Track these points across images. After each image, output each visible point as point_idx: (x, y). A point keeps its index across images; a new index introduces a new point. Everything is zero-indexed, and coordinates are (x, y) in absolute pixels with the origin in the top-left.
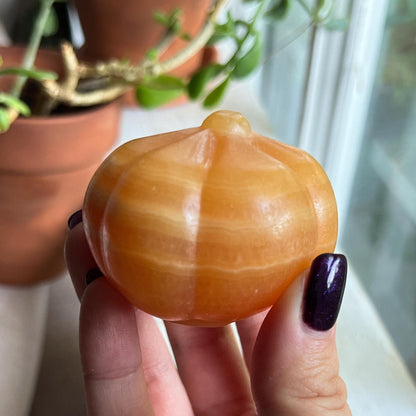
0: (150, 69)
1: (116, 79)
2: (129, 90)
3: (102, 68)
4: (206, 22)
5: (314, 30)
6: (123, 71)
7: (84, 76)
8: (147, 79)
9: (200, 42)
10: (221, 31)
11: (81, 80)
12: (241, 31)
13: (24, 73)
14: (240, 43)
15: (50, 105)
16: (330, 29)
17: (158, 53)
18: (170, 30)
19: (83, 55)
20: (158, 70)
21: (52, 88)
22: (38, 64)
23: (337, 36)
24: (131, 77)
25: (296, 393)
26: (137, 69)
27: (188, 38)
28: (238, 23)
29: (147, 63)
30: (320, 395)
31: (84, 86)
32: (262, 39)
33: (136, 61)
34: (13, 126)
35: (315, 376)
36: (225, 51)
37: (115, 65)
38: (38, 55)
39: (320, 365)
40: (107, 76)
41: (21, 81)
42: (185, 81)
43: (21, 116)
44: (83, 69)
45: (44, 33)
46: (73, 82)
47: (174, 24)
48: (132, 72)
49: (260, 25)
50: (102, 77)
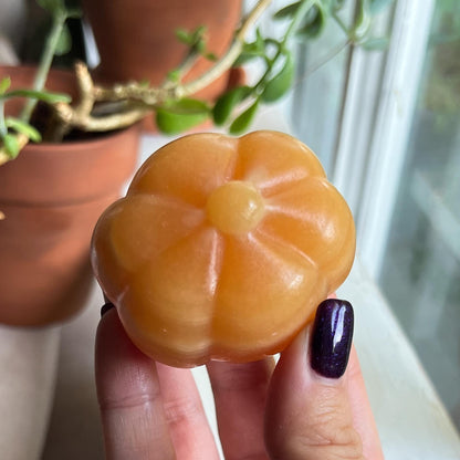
0: (172, 91)
1: (135, 102)
2: (149, 114)
3: (119, 90)
4: (233, 41)
5: (351, 49)
6: (142, 93)
7: (100, 99)
8: (169, 102)
9: (227, 63)
10: (249, 51)
11: (97, 104)
12: (271, 51)
13: (35, 95)
14: (270, 64)
15: (63, 130)
16: (368, 49)
17: (181, 73)
18: (194, 49)
19: (99, 76)
20: (181, 93)
21: (65, 111)
22: (49, 86)
23: (376, 57)
24: (151, 100)
25: (307, 440)
26: (157, 91)
27: (213, 58)
28: (268, 41)
29: (168, 85)
30: (332, 443)
31: (100, 110)
32: (294, 59)
33: (157, 83)
34: (22, 153)
35: (326, 423)
36: (253, 72)
37: (134, 87)
38: (50, 76)
39: (333, 412)
40: (124, 99)
41: (32, 103)
42: (211, 105)
43: (31, 141)
44: (99, 91)
45: (56, 51)
46: (88, 105)
47: (198, 42)
48: (152, 94)
49: (292, 44)
50: (120, 100)
